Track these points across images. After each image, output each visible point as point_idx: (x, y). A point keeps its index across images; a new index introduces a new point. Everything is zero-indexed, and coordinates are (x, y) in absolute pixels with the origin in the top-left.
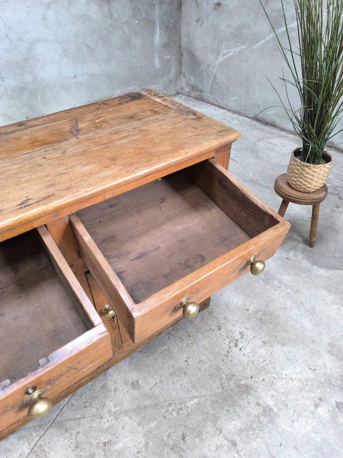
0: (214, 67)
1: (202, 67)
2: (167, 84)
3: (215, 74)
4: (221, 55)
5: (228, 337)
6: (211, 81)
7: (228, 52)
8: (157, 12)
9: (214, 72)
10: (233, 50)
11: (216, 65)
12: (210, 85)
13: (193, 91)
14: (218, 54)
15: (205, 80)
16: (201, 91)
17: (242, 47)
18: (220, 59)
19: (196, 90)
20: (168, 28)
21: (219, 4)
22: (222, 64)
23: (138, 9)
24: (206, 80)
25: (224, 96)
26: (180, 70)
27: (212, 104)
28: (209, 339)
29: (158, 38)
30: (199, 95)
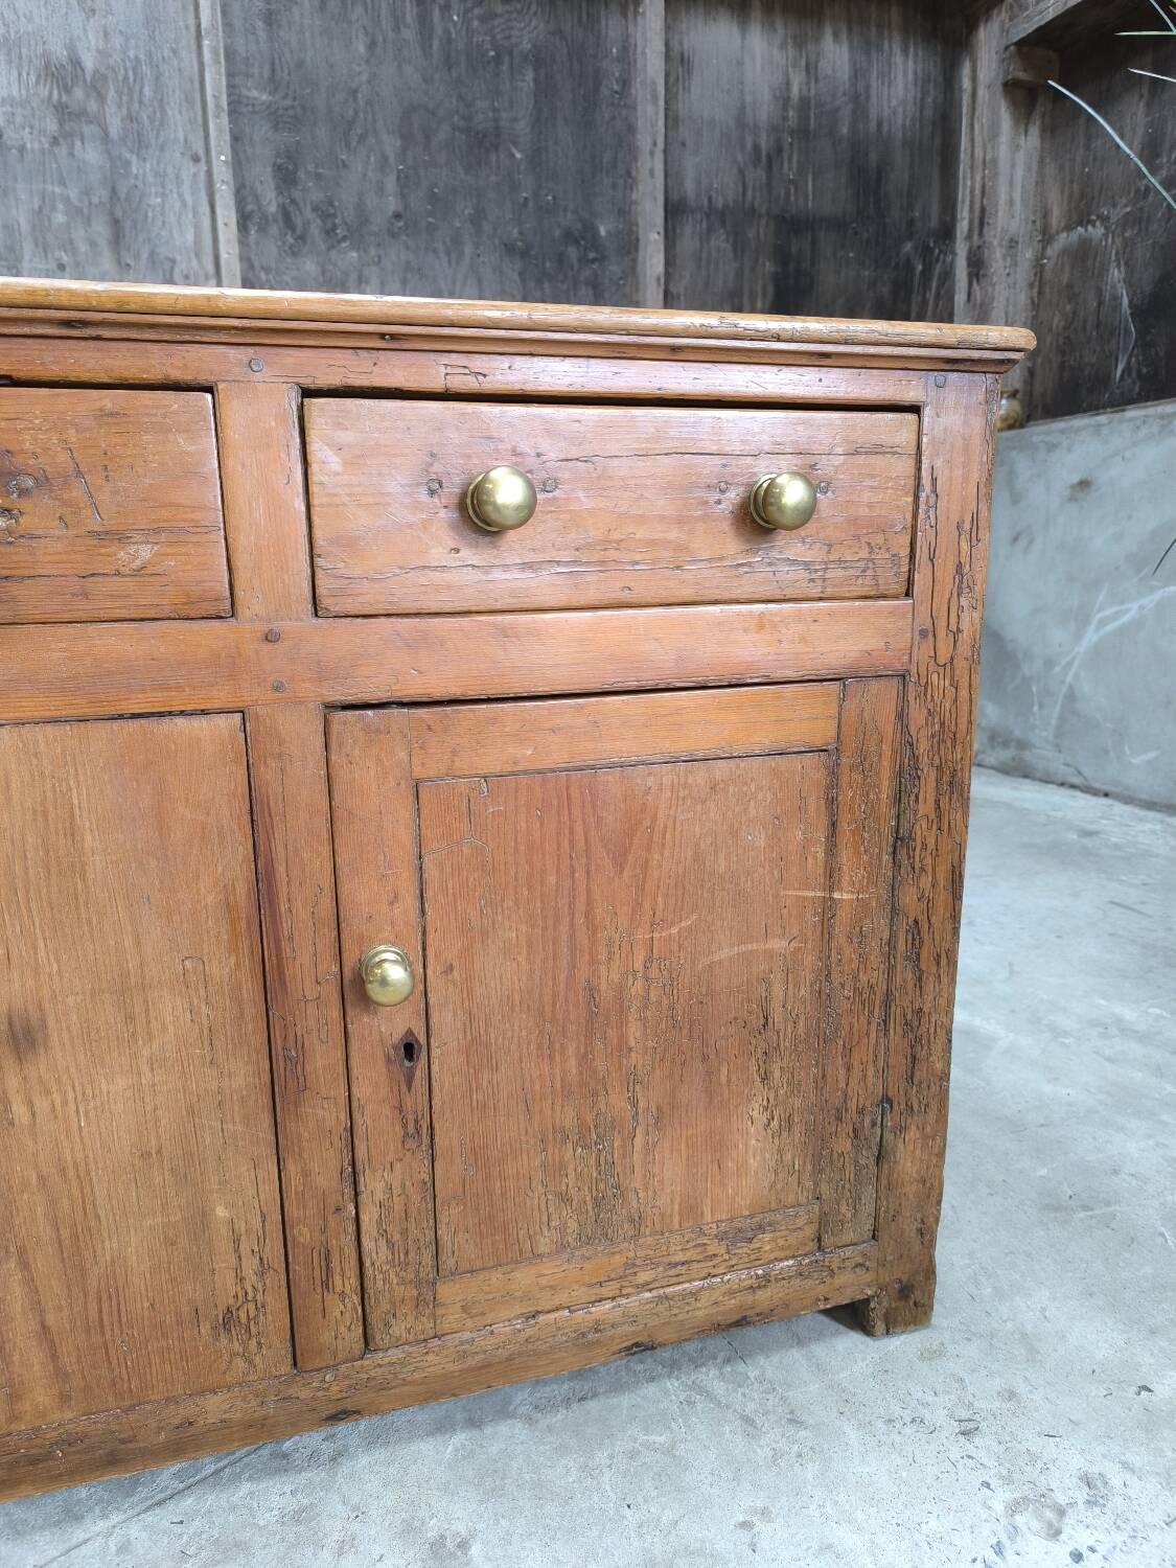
0: (1069, 664)
1: (1026, 669)
3: (1071, 687)
4: (1092, 627)
5: (1008, 1480)
6: (1058, 709)
7: (1117, 613)
9: (1069, 679)
10: (1135, 606)
11: (1074, 659)
12: (1053, 722)
13: (993, 747)
14: (1083, 621)
15: (1036, 708)
16: (1022, 745)
17: (1167, 589)
18: (1091, 637)
19: (1005, 744)
21: (1084, 484)
22: (1096, 651)
24: (1041, 706)
25: (1106, 752)
27: (1062, 784)
28: (899, 1461)
30: (1013, 759)
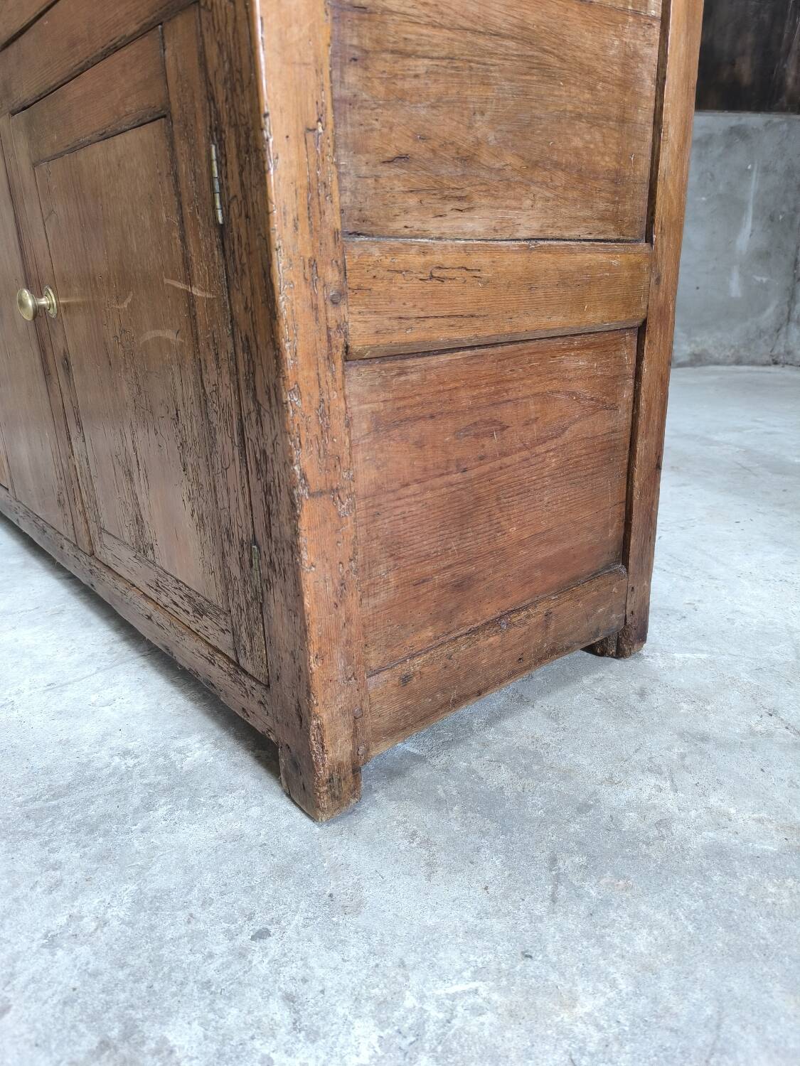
2: (751, 337)
8: (753, 186)
20: (772, 220)
23: (712, 175)
26: (789, 313)
29: (746, 237)
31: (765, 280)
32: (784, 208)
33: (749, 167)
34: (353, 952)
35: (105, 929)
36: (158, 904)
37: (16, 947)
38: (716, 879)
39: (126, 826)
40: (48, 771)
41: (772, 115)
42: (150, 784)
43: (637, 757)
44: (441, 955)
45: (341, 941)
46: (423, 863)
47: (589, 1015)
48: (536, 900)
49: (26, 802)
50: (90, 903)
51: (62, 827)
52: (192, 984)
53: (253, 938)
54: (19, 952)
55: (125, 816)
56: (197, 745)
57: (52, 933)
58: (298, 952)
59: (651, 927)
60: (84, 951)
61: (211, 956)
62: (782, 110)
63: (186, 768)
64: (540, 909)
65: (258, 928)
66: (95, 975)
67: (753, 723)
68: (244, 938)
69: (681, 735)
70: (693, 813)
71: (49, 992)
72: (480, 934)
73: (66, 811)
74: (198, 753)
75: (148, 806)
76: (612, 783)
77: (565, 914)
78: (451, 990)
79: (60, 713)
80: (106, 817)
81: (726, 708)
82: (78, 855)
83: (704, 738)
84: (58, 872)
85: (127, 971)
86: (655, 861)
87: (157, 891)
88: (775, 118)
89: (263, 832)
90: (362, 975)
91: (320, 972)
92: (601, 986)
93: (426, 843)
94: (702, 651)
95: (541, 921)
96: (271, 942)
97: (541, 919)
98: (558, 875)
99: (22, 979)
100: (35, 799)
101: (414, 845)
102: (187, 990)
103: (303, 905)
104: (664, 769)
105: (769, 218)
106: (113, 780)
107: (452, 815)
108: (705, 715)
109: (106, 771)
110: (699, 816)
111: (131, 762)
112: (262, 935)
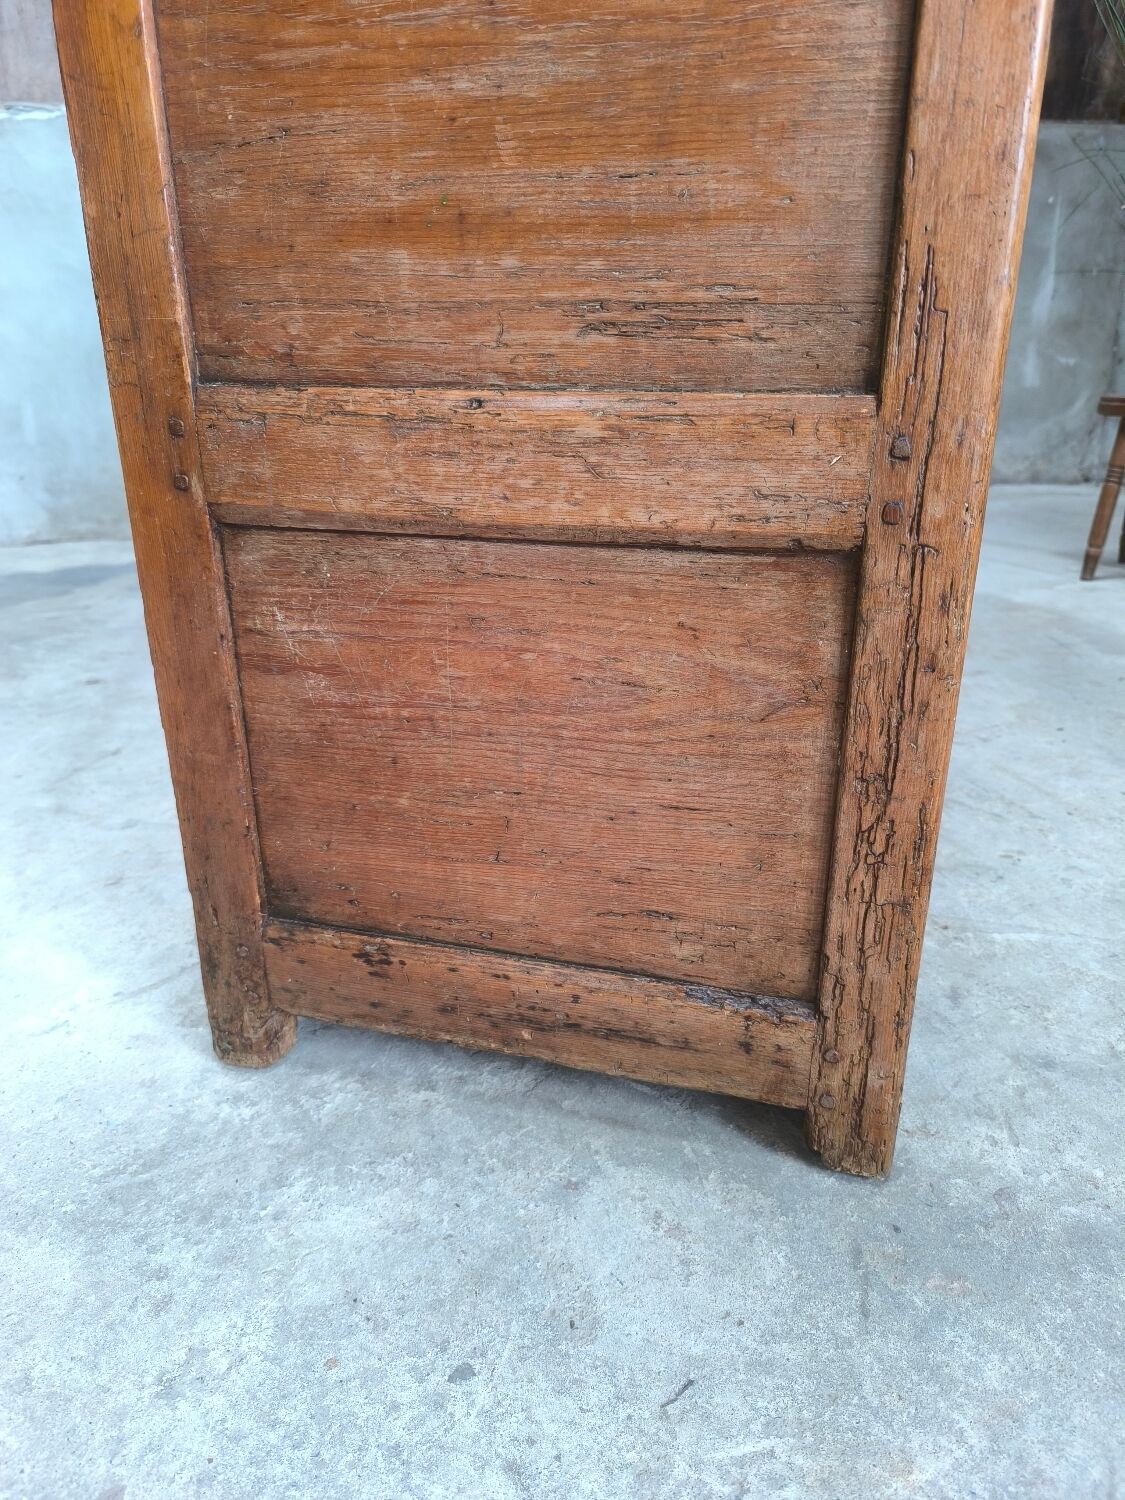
2: (1053, 443)
8: (1056, 227)
20: (1083, 276)
29: (1047, 299)
31: (1072, 361)
32: (1100, 258)
33: (1051, 200)
34: (593, 1398)
35: (243, 1368)
36: (311, 1329)
37: (120, 1398)
38: (1087, 1276)
39: (253, 1211)
40: (131, 1129)
41: (1081, 126)
42: (277, 1146)
43: (957, 1094)
44: (718, 1400)
45: (575, 1381)
46: (675, 1261)
47: (932, 1483)
48: (839, 1314)
49: (106, 1176)
50: (215, 1328)
51: (161, 1213)
52: (374, 1450)
53: (451, 1379)
54: (125, 1406)
55: (249, 1195)
56: (337, 1085)
57: (168, 1376)
58: (517, 1399)
59: (1004, 1351)
60: (217, 1401)
61: (395, 1407)
62: (1096, 117)
63: (325, 1121)
64: (848, 1327)
65: (456, 1363)
66: (237, 1438)
67: (1113, 1039)
68: (437, 1380)
69: (1016, 1058)
70: (1045, 1178)
71: (175, 1466)
72: (767, 1367)
73: (165, 1189)
74: (340, 1097)
75: (280, 1181)
76: (928, 1135)
77: (883, 1335)
78: (737, 1452)
79: (137, 1038)
80: (223, 1196)
81: (1073, 1016)
82: (189, 1256)
83: (1049, 1064)
84: (165, 1283)
85: (282, 1432)
86: (1000, 1252)
87: (308, 1309)
88: (1087, 129)
89: (446, 1219)
90: (611, 1431)
91: (551, 1429)
92: (943, 1441)
93: (676, 1231)
94: (1031, 930)
95: (851, 1345)
96: (477, 1384)
97: (849, 1343)
98: (865, 1276)
99: (134, 1448)
100: (117, 1172)
101: (661, 1233)
102: (368, 1459)
103: (515, 1328)
104: (998, 1111)
105: (1078, 272)
106: (226, 1140)
107: (709, 1187)
108: (1046, 1028)
109: (214, 1127)
110: (1053, 1183)
111: (247, 1112)
112: (463, 1373)
